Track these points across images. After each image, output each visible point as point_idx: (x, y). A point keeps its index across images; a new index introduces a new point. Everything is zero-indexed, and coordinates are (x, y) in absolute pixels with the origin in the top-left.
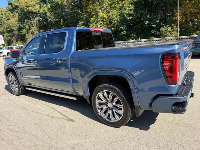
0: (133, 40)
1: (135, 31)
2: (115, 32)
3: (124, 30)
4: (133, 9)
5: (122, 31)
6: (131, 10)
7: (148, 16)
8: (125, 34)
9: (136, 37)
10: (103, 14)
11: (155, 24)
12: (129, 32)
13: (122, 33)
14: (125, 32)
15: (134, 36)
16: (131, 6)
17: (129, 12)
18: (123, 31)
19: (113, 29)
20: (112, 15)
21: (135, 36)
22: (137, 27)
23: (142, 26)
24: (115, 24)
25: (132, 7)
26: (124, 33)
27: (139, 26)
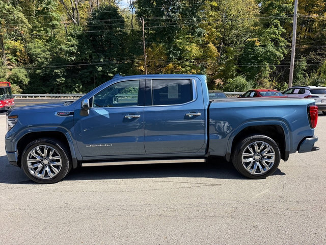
0: (77, 92)
1: (80, 79)
2: (43, 77)
3: (61, 75)
4: (76, 45)
5: (57, 76)
6: (73, 46)
7: (102, 60)
8: (63, 82)
9: (82, 89)
10: (16, 44)
11: (112, 73)
12: (69, 80)
13: (58, 80)
14: (64, 79)
15: (79, 87)
16: (72, 39)
17: (71, 48)
18: (59, 77)
19: (38, 71)
20: (35, 47)
21: (81, 87)
22: (84, 74)
23: (91, 72)
24: (43, 63)
25: (74, 41)
26: (62, 80)
27: (87, 73)
